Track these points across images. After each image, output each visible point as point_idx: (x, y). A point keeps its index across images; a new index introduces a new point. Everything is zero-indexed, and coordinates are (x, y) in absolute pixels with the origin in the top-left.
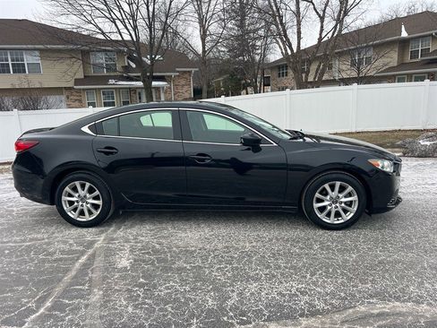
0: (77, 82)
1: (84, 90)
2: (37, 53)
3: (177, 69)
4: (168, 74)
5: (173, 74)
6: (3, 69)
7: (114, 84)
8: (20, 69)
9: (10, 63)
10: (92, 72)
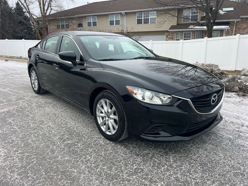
0: (172, 27)
1: (175, 32)
2: (155, 12)
3: (241, 17)
4: (231, 20)
5: (236, 20)
6: (139, 22)
7: (192, 28)
8: (146, 21)
9: (143, 18)
10: (182, 22)
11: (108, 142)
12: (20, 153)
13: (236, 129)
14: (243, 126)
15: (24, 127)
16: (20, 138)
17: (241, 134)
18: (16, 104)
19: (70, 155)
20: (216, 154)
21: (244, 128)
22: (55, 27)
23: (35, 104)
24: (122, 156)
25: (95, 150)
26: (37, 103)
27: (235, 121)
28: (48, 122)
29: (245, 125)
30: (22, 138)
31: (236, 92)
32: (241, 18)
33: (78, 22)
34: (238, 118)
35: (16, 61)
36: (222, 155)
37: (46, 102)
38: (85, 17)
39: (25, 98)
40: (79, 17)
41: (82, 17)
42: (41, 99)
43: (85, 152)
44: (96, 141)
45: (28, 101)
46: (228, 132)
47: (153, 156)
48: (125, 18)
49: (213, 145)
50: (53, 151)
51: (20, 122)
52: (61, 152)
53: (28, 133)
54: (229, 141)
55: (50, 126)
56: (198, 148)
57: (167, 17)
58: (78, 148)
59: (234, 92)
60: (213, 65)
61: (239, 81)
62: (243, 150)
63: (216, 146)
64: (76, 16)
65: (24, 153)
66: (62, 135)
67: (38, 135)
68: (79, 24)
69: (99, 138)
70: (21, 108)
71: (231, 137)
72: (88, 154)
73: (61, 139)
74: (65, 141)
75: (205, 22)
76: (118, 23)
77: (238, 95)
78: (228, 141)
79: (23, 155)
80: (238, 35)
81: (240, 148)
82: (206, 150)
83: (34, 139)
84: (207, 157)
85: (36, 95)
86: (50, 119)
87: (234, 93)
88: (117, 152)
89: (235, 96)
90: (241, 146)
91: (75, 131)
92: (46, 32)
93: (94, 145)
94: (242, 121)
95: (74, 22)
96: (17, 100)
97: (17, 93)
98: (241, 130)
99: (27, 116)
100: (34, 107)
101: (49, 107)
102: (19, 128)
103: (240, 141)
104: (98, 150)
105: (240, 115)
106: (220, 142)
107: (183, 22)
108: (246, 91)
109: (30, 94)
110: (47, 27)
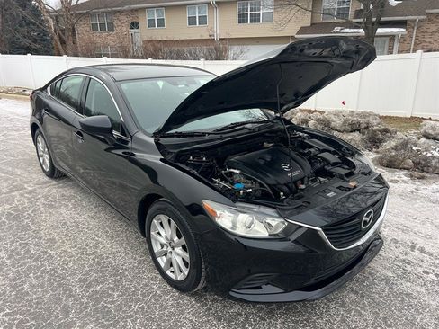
0: (302, 30)
3: (427, 11)
4: (412, 17)
5: (417, 18)
6: (243, 19)
7: (337, 32)
8: (255, 19)
9: (249, 12)
10: (320, 19)
11: (169, 288)
12: (7, 315)
13: (402, 257)
14: (413, 248)
15: (18, 254)
16: (10, 280)
17: (408, 267)
18: (7, 201)
19: (98, 319)
20: (360, 314)
21: (416, 253)
22: (88, 29)
23: (42, 200)
24: (191, 321)
25: (142, 308)
26: (46, 197)
27: (400, 236)
28: (63, 242)
29: (417, 246)
30: (14, 280)
31: (408, 169)
32: (428, 14)
33: (131, 20)
34: (406, 230)
35: (16, 98)
36: (369, 316)
37: (63, 195)
38: (144, 9)
39: (26, 186)
40: (132, 10)
41: (136, 10)
42: (55, 190)
43: (124, 312)
44: (146, 285)
45: (30, 192)
46: (385, 263)
47: (247, 319)
48: (216, 13)
49: (357, 293)
50: (66, 311)
51: (12, 242)
52: (81, 311)
53: (25, 268)
54: (386, 283)
55: (65, 251)
56: (329, 301)
57: (293, 11)
58: (114, 302)
59: (404, 169)
60: (370, 114)
61: (414, 148)
62: (408, 306)
63: (362, 296)
64: (126, 7)
65: (14, 314)
66: (87, 273)
67: (43, 272)
68: (133, 24)
69: (152, 279)
70: (15, 211)
71: (390, 274)
72: (129, 317)
73: (84, 281)
74: (89, 286)
75: (362, 20)
76: (203, 20)
77: (411, 176)
78: (382, 285)
79: (14, 320)
80: (419, 52)
81: (403, 300)
82: (343, 305)
83: (34, 281)
84: (343, 321)
85: (47, 179)
86: (66, 235)
87: (405, 172)
88: (182, 312)
89: (405, 178)
90: (407, 295)
91: (110, 262)
92: (71, 38)
93: (143, 295)
94: (413, 237)
95: (123, 18)
96: (11, 191)
97: (12, 174)
98: (409, 257)
99: (27, 228)
100: (41, 206)
101: (67, 206)
102: (10, 257)
103: (405, 285)
104: (149, 307)
105: (410, 224)
106: (370, 287)
107: (321, 21)
108: (425, 169)
109: (34, 176)
110: (74, 29)
